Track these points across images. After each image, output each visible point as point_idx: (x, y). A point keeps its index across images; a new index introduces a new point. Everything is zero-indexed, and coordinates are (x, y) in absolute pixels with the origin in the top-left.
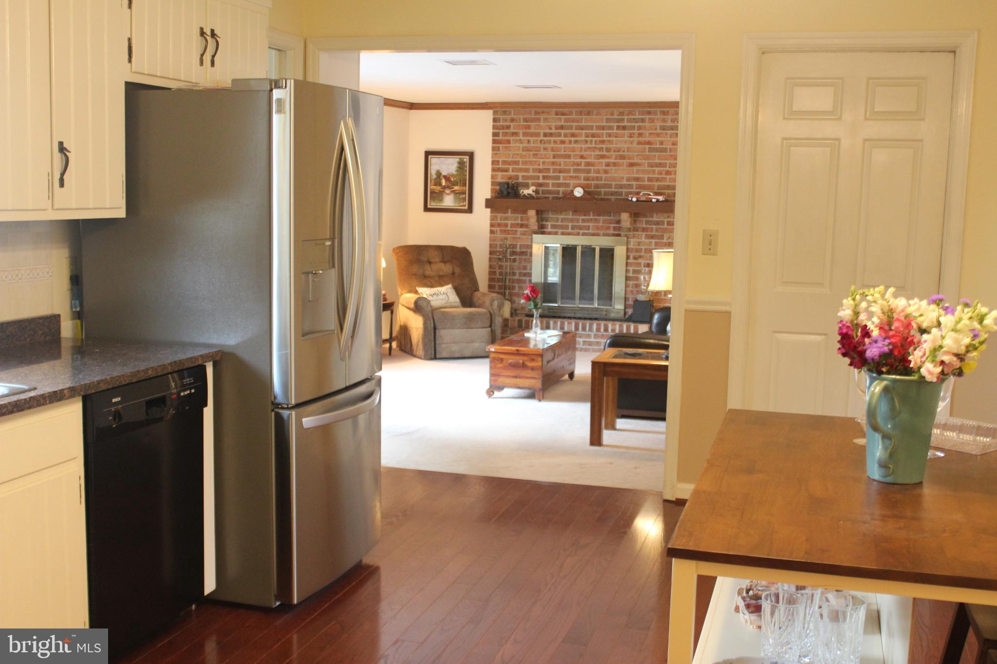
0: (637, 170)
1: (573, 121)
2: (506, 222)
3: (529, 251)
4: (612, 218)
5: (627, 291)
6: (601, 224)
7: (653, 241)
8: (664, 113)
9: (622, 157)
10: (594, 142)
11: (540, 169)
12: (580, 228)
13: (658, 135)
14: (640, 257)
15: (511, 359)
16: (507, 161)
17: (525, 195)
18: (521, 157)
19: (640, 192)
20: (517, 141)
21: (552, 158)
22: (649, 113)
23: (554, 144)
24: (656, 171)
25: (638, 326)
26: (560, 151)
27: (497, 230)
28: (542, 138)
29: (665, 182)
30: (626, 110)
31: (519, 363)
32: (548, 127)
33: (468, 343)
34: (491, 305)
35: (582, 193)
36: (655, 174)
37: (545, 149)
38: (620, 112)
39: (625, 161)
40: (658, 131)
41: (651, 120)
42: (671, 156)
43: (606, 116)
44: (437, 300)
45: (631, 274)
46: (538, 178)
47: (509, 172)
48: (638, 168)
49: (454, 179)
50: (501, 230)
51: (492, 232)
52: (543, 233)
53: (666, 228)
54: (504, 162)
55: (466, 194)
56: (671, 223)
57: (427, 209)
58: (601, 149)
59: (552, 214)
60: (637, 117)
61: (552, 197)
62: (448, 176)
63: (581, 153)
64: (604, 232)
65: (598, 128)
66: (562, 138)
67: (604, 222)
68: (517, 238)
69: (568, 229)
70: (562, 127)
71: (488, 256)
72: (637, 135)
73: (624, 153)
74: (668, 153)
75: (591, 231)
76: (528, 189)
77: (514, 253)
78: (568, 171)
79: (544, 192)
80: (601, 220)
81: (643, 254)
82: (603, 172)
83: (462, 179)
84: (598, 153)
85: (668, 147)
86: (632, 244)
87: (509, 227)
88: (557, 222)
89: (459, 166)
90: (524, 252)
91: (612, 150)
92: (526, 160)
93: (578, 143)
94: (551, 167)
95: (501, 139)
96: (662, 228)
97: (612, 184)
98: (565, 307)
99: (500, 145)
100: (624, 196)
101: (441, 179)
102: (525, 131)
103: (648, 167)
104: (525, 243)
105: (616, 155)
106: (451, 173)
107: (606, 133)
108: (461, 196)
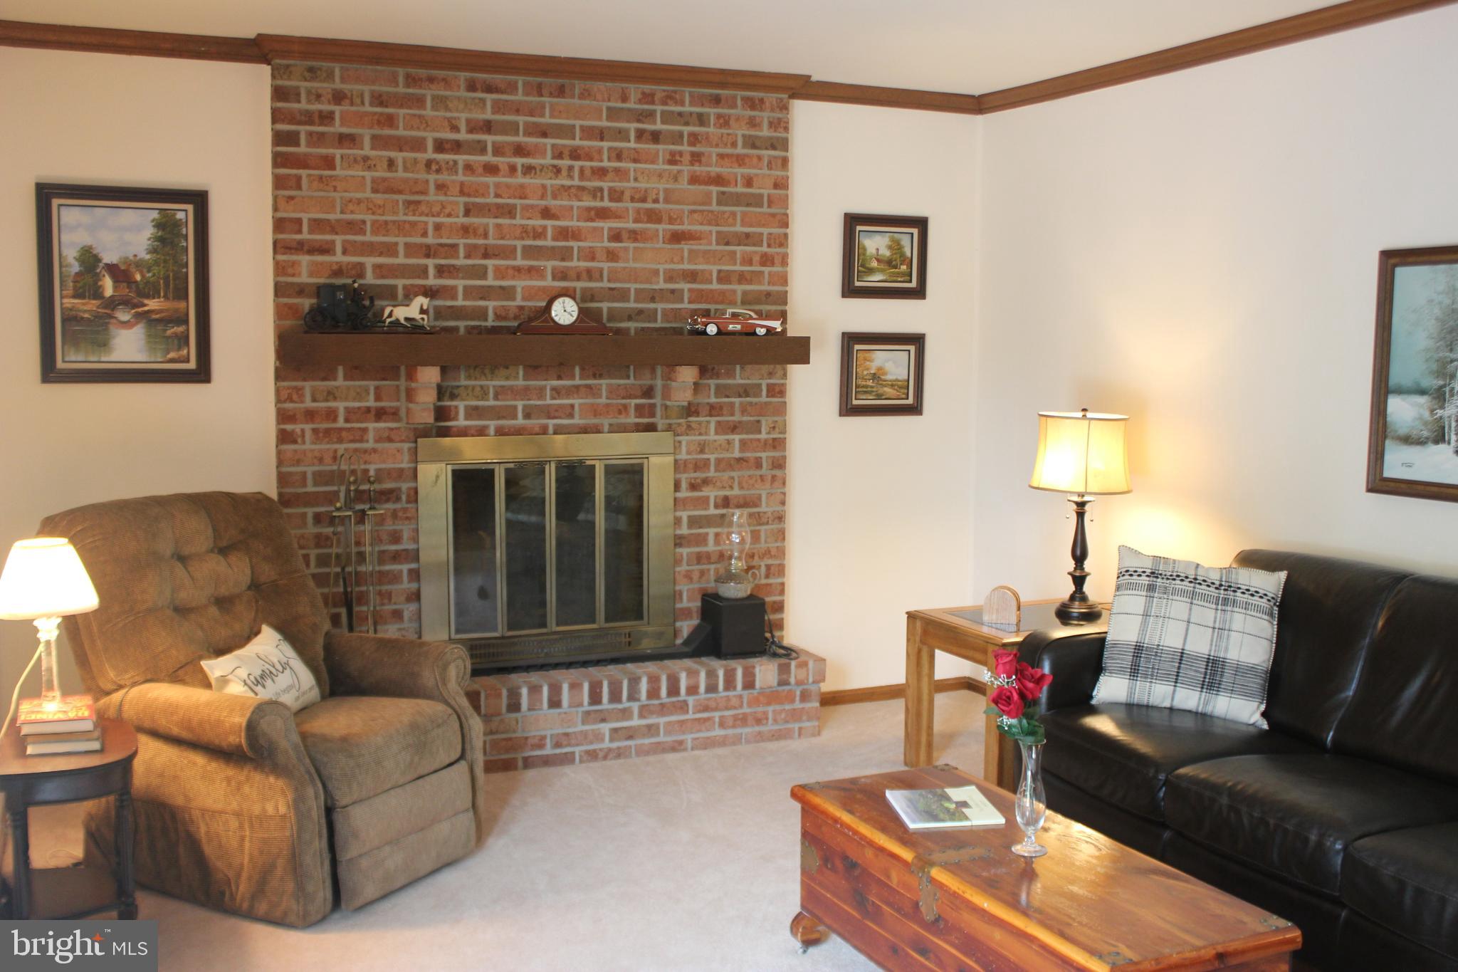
0: (691, 251)
1: (517, 112)
2: (332, 404)
3: (407, 486)
6: (603, 400)
7: (736, 438)
8: (752, 104)
9: (654, 217)
10: (576, 173)
11: (428, 247)
12: (549, 413)
13: (740, 160)
14: (706, 482)
16: (328, 221)
17: (397, 322)
18: (369, 209)
19: (724, 311)
20: (355, 161)
21: (461, 214)
22: (717, 101)
23: (464, 175)
24: (738, 256)
25: (754, 666)
26: (483, 196)
27: (303, 431)
28: (430, 154)
29: (760, 283)
30: (660, 90)
32: (446, 124)
33: (423, 829)
35: (575, 314)
36: (735, 264)
37: (441, 187)
38: (643, 93)
39: (661, 227)
40: (740, 150)
41: (721, 121)
42: (773, 215)
43: (609, 100)
45: (685, 530)
46: (423, 272)
47: (334, 254)
48: (695, 247)
49: (143, 276)
50: (315, 431)
51: (284, 437)
52: (446, 432)
53: (765, 403)
54: (317, 225)
55: (186, 322)
56: (777, 389)
57: (52, 374)
58: (596, 193)
59: (469, 377)
60: (687, 108)
61: (466, 327)
62: (123, 267)
63: (543, 203)
64: (614, 421)
65: (589, 133)
66: (489, 158)
67: (612, 392)
68: (365, 451)
69: (515, 417)
70: (488, 127)
72: (687, 158)
73: (656, 206)
74: (765, 209)
75: (577, 421)
76: (408, 305)
78: (509, 252)
79: (449, 313)
80: (604, 387)
81: (712, 473)
82: (605, 256)
83: (171, 275)
84: (589, 203)
85: (765, 192)
86: (684, 449)
87: (341, 419)
88: (483, 399)
89: (160, 234)
90: (391, 491)
91: (627, 195)
92: (384, 218)
93: (536, 173)
94: (462, 242)
95: (306, 155)
96: (756, 404)
97: (629, 289)
98: (520, 636)
99: (303, 173)
100: (662, 322)
101: (97, 275)
102: (377, 131)
103: (718, 244)
104: (392, 466)
105: (638, 211)
106: (131, 258)
107: (610, 149)
108: (172, 330)
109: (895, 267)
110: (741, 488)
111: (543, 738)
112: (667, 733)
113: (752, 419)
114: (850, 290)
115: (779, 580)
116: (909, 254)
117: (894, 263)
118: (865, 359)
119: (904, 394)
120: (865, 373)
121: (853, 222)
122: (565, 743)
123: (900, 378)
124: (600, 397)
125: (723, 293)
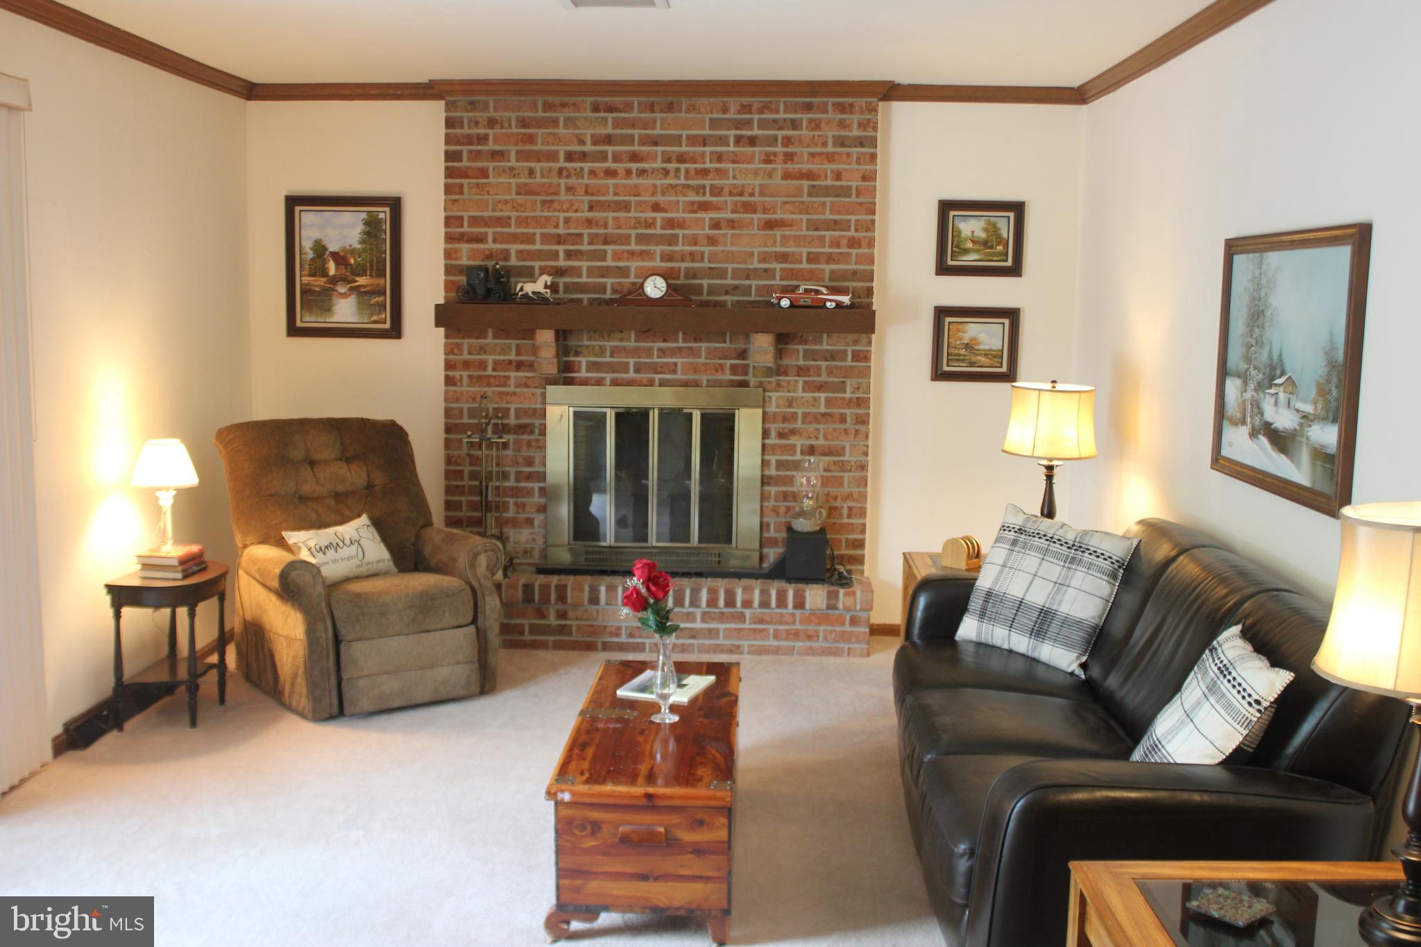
0: (783, 237)
1: (633, 126)
2: (483, 357)
3: (537, 422)
4: (727, 345)
5: (765, 509)
6: (702, 360)
7: (822, 396)
8: (841, 108)
9: (749, 208)
10: (682, 174)
11: (559, 236)
12: (655, 369)
13: (830, 158)
14: (793, 432)
15: (629, 823)
16: (483, 217)
17: (526, 295)
18: (514, 207)
19: (797, 287)
20: (504, 171)
21: (586, 209)
22: (809, 107)
23: (589, 178)
24: (827, 240)
25: (804, 591)
26: (604, 195)
27: (461, 376)
28: (562, 164)
29: (847, 263)
30: (756, 101)
31: (654, 834)
32: (574, 139)
33: (422, 669)
34: (473, 565)
35: (664, 290)
36: (824, 247)
37: (570, 189)
38: (742, 105)
39: (756, 217)
40: (830, 149)
41: (813, 125)
42: (861, 204)
43: (712, 113)
44: (335, 561)
45: (772, 472)
46: (555, 255)
47: (487, 243)
48: (787, 233)
49: (355, 260)
50: (470, 377)
51: (449, 381)
52: (569, 382)
53: (851, 366)
54: (475, 221)
55: (385, 293)
56: (861, 355)
57: (294, 330)
58: (700, 189)
59: (590, 339)
60: (782, 116)
61: (589, 299)
62: (342, 254)
63: (654, 199)
64: (711, 378)
65: (693, 140)
66: (609, 164)
67: (710, 354)
68: (508, 394)
69: (627, 371)
70: (608, 140)
71: (443, 436)
72: (781, 157)
73: (752, 199)
74: (854, 199)
75: (679, 376)
76: (535, 282)
77: (501, 430)
78: (626, 239)
79: (568, 288)
80: (703, 349)
81: (799, 425)
82: (706, 241)
83: (375, 259)
84: (693, 198)
85: (854, 184)
86: (774, 403)
87: (490, 368)
88: (601, 357)
89: (368, 229)
90: (527, 426)
91: (726, 191)
92: (525, 214)
93: (647, 176)
94: (586, 232)
95: (467, 168)
96: (841, 367)
97: (726, 269)
98: (625, 547)
99: (465, 181)
100: (756, 296)
101: (325, 259)
102: (520, 147)
103: (808, 229)
104: (527, 406)
105: (736, 204)
106: (348, 247)
107: (712, 153)
108: (375, 300)
109: (991, 247)
110: (826, 439)
111: (619, 628)
112: (726, 637)
113: (838, 380)
114: (943, 269)
115: (861, 521)
116: (1005, 235)
117: (990, 244)
118: (958, 331)
119: (998, 362)
120: (958, 342)
121: (946, 207)
122: (637, 635)
123: (994, 348)
124: (700, 357)
125: (812, 272)
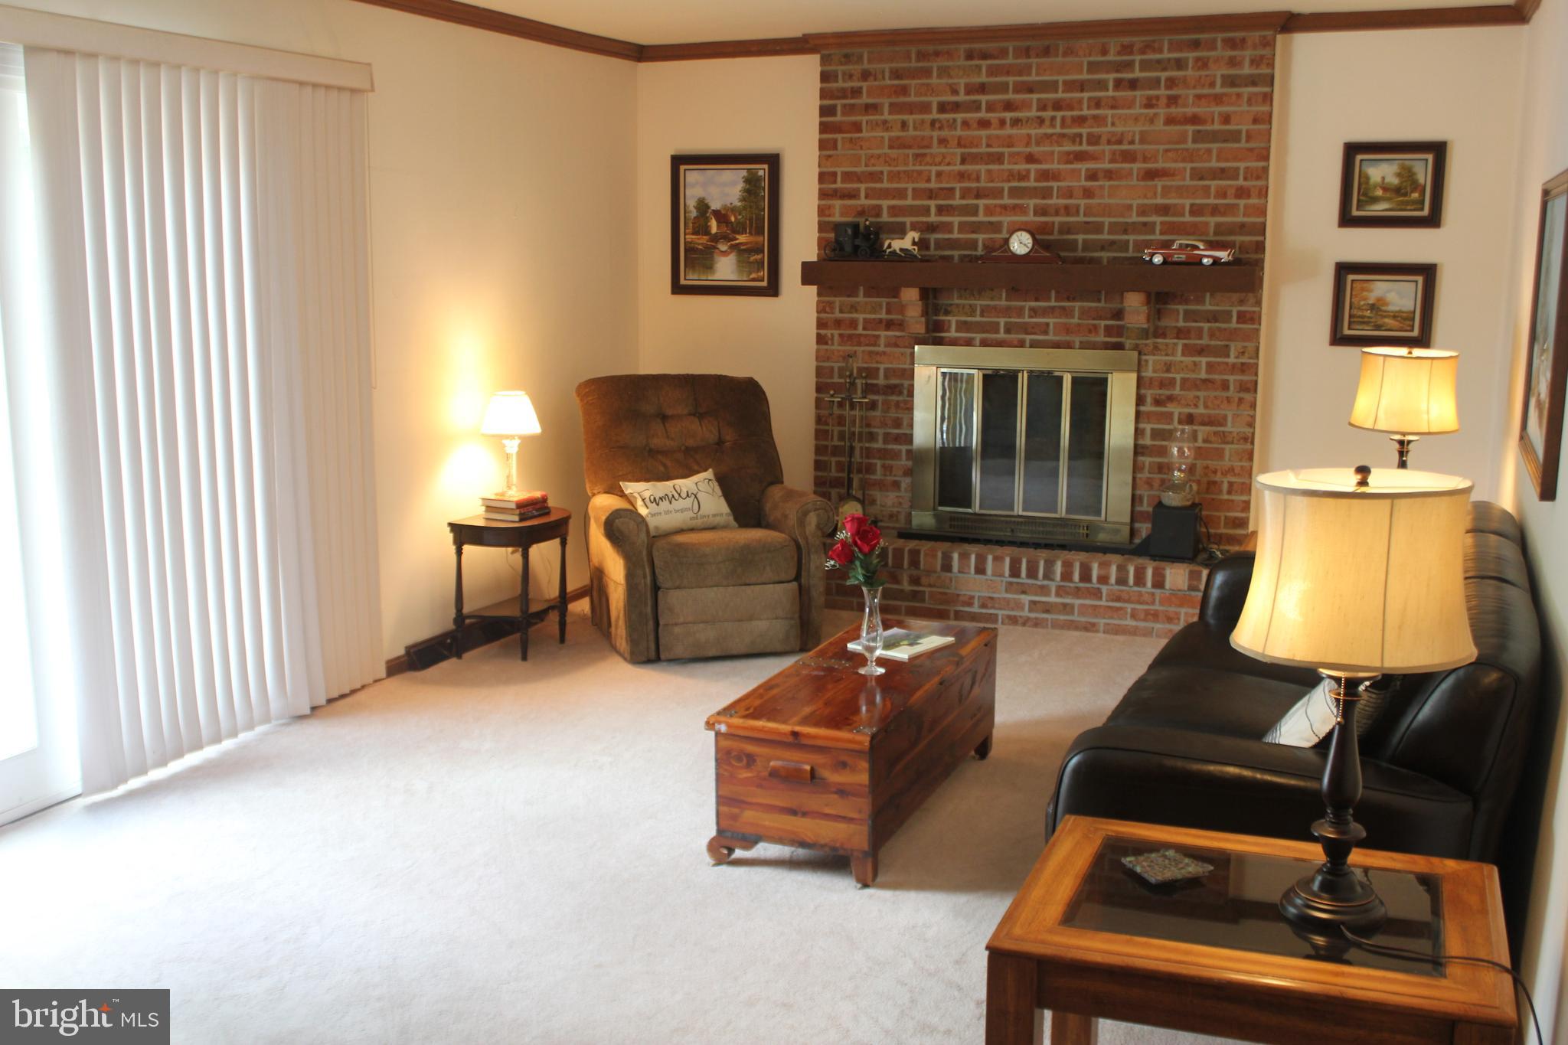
0: (1163, 187)
1: (1008, 73)
2: (855, 315)
3: (906, 383)
4: (1102, 304)
5: (1138, 481)
6: (1075, 320)
7: (1204, 360)
8: (1233, 44)
9: (1129, 157)
10: (1058, 122)
11: (931, 190)
12: (1026, 329)
13: (1218, 99)
14: (1171, 399)
15: (778, 759)
16: (855, 173)
17: (894, 253)
18: (886, 162)
19: (1173, 241)
20: (877, 124)
21: (958, 163)
22: (1196, 45)
23: (962, 130)
24: (1213, 190)
25: (1164, 569)
26: (977, 146)
27: (832, 335)
28: (935, 115)
29: (1234, 215)
30: (1138, 41)
31: (800, 771)
32: (948, 89)
33: (739, 621)
34: (802, 522)
35: (1030, 246)
36: (1209, 198)
37: (943, 141)
38: (1123, 46)
39: (1135, 166)
40: (1218, 89)
41: (1200, 64)
42: (1251, 150)
43: (1090, 56)
44: (668, 512)
45: (1147, 441)
46: (926, 211)
47: (859, 199)
48: (1169, 183)
49: (736, 218)
50: (841, 336)
51: (821, 340)
52: (938, 342)
53: (1235, 329)
54: (848, 176)
55: (764, 253)
56: (1250, 316)
57: (678, 288)
58: (1076, 138)
59: (960, 297)
60: (1166, 55)
61: (959, 255)
62: (723, 212)
63: (1028, 150)
64: (1085, 339)
65: (1070, 86)
66: (982, 114)
67: (1084, 313)
68: (877, 353)
69: (997, 331)
70: (982, 89)
71: (815, 395)
72: (1164, 101)
73: (1131, 147)
74: (1243, 144)
75: (1051, 337)
76: (903, 239)
77: (869, 389)
78: (997, 193)
79: (939, 245)
80: (1077, 309)
81: (1177, 391)
82: (1082, 193)
83: (754, 217)
84: (1068, 147)
85: (1244, 128)
86: (1150, 368)
87: (860, 327)
88: (971, 316)
89: (748, 186)
90: (895, 386)
91: (1104, 139)
92: (898, 169)
93: (1022, 125)
94: (958, 186)
95: (841, 122)
96: (1225, 329)
97: (1103, 223)
98: (990, 515)
99: (839, 136)
100: (1133, 252)
101: (707, 218)
102: (894, 100)
103: (1192, 179)
104: (898, 366)
105: (1114, 153)
106: (729, 205)
107: (1089, 99)
108: (754, 257)
109: (1405, 195)
110: (1206, 407)
111: (972, 598)
112: (1081, 614)
113: (1219, 343)
114: (1347, 220)
115: (1244, 498)
116: (1421, 180)
117: (1403, 191)
118: (1363, 289)
119: (1409, 325)
120: (1362, 303)
121: (1352, 150)
122: (990, 605)
123: (1404, 309)
124: (1073, 317)
125: (1195, 225)
